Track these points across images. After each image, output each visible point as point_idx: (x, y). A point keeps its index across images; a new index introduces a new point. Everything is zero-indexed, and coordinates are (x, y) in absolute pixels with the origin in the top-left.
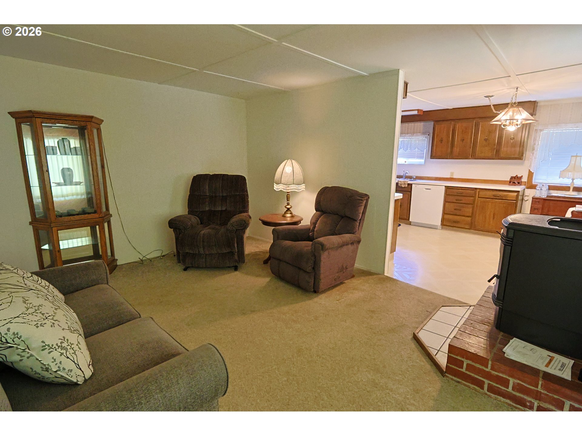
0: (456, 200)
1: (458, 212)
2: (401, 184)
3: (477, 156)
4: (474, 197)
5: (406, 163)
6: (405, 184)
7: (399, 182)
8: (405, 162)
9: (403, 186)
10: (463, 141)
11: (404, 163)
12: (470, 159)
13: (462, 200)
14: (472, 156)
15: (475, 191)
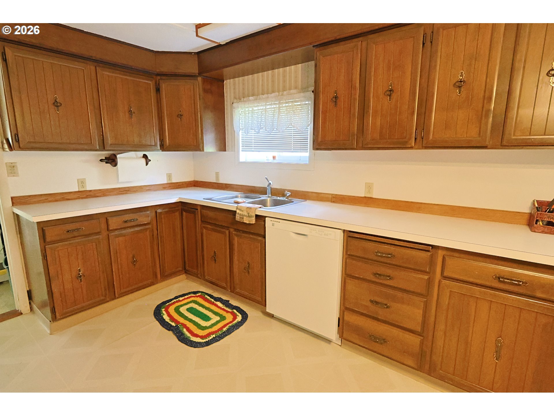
0: (375, 274)
1: (381, 313)
2: (242, 217)
3: (431, 137)
4: (431, 272)
5: (275, 161)
6: (249, 216)
7: (238, 211)
8: (274, 158)
9: (246, 221)
10: (390, 96)
11: (271, 160)
12: (411, 148)
13: (390, 278)
14: (418, 140)
15: (432, 256)
